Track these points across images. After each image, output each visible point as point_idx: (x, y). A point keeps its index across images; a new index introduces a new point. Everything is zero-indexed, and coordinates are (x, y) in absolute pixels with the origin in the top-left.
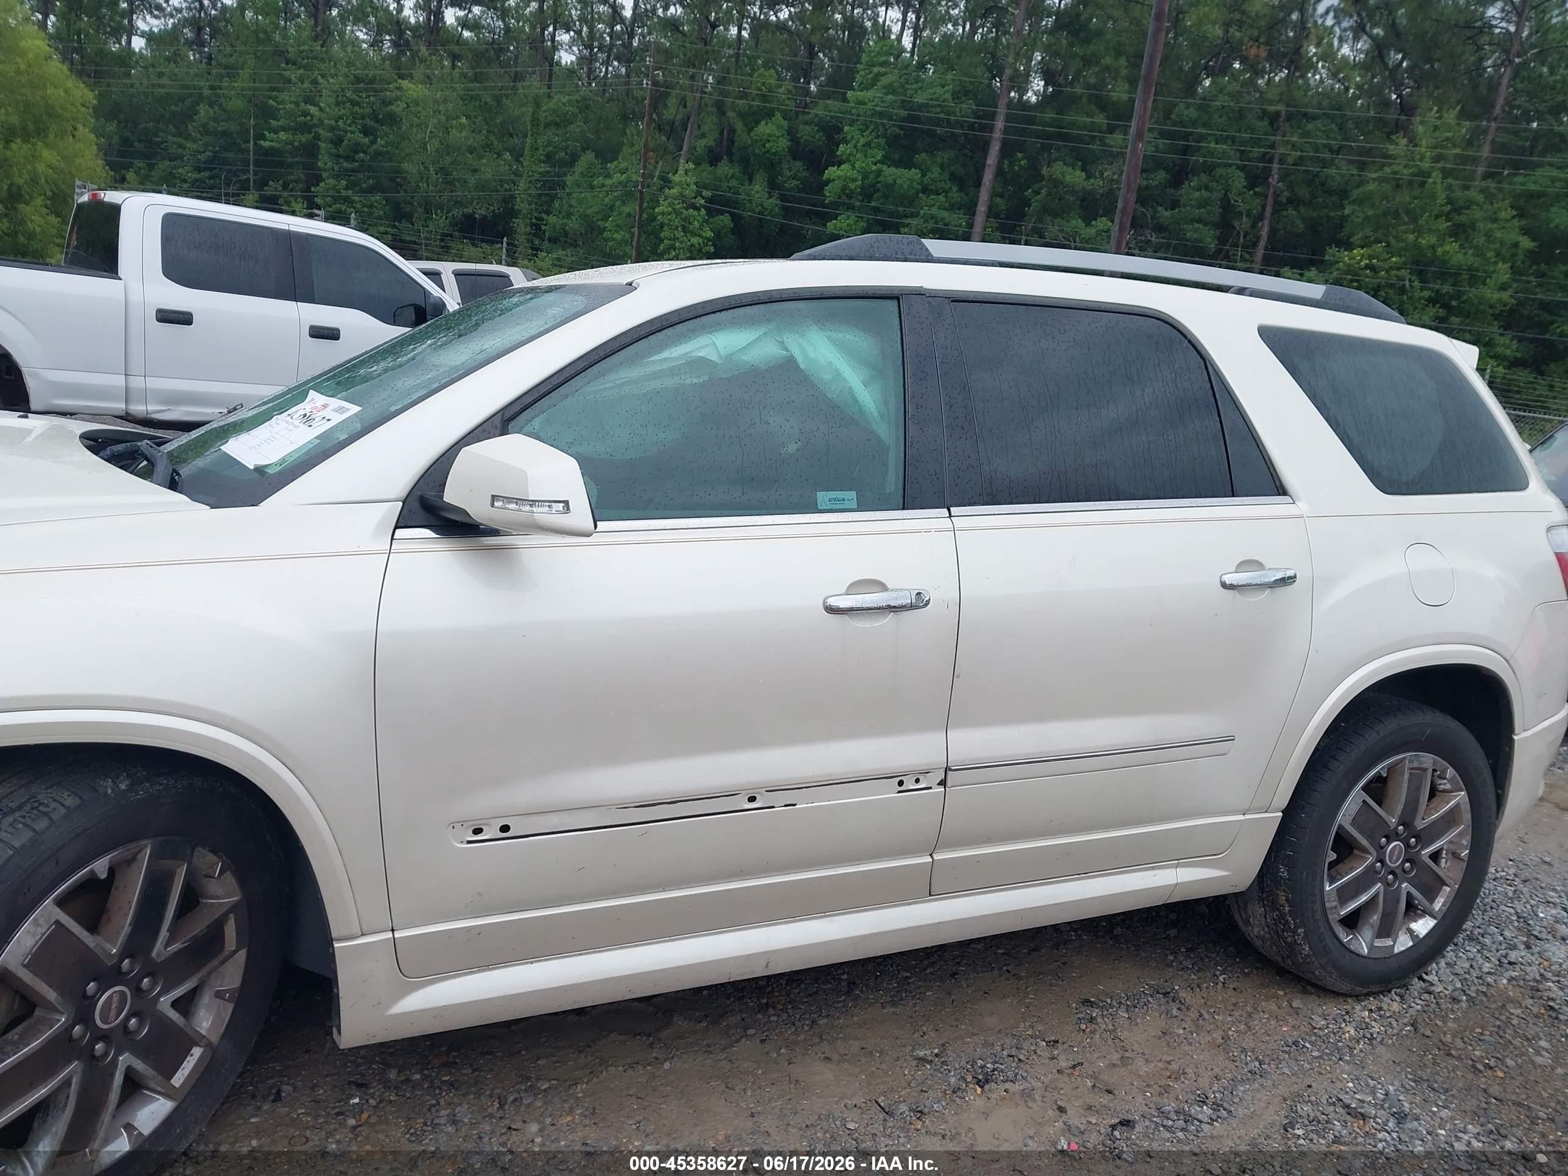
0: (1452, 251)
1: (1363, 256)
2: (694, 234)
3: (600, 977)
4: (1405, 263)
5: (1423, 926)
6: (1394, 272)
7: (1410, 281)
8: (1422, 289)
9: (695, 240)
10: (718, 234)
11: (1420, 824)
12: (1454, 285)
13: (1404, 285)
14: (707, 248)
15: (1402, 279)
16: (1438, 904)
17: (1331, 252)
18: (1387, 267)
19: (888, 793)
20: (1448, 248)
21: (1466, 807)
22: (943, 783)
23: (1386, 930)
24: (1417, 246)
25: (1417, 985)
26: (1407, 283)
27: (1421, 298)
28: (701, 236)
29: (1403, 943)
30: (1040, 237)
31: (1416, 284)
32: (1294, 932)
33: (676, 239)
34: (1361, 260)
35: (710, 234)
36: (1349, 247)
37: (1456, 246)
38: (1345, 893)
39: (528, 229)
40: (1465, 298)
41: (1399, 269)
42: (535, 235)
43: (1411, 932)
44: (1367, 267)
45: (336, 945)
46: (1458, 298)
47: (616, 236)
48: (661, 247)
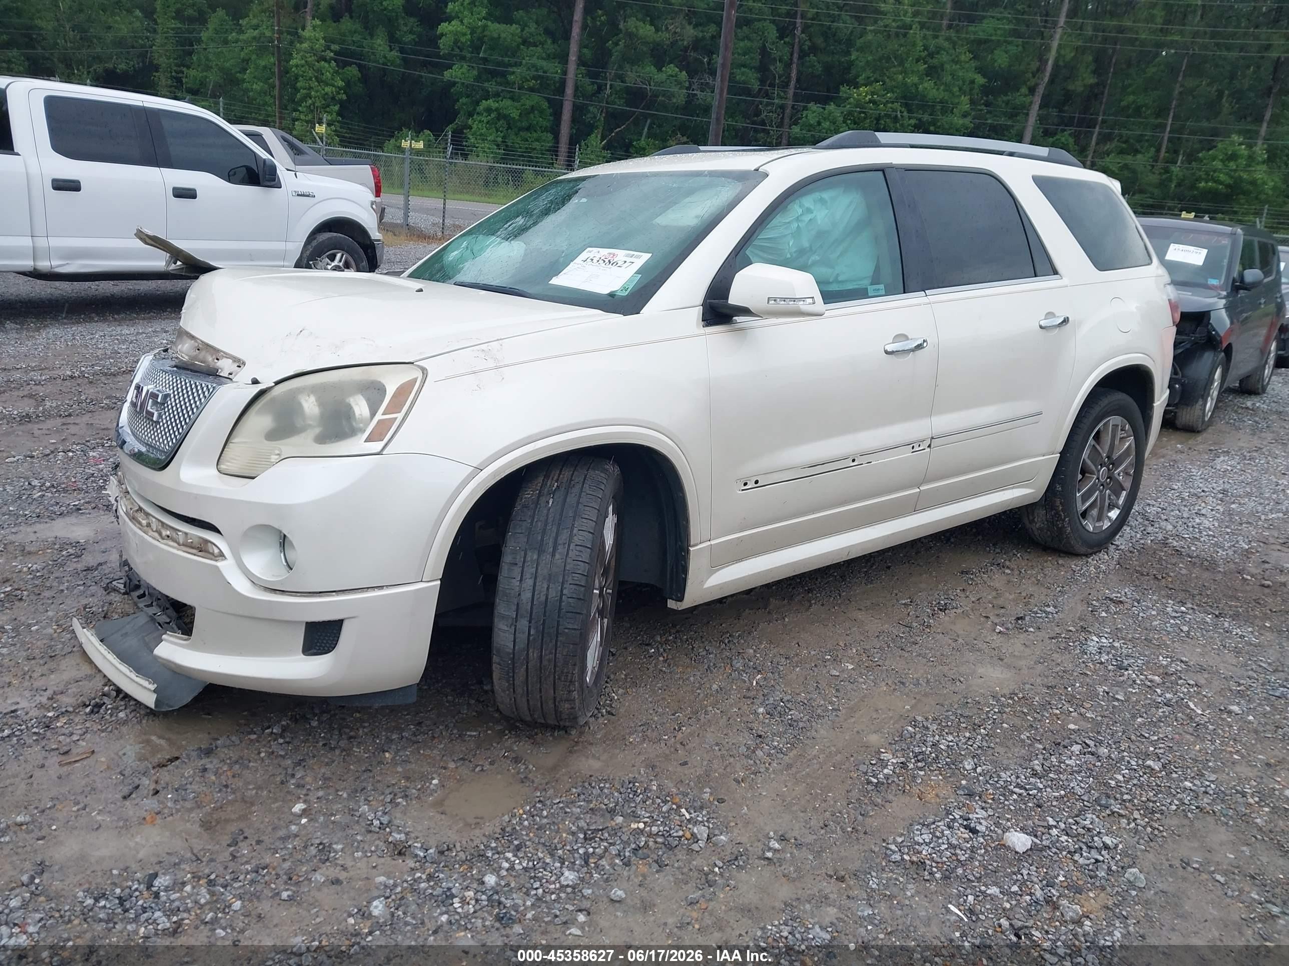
0: (928, 86)
1: (867, 93)
2: (327, 85)
3: (785, 565)
4: (896, 98)
5: (1114, 514)
6: (890, 105)
7: (901, 112)
8: (910, 118)
9: (328, 89)
10: (348, 83)
11: (1115, 456)
12: (930, 115)
13: (896, 116)
14: (340, 96)
15: (894, 110)
16: (1121, 501)
17: (844, 89)
18: (884, 101)
19: (907, 453)
20: (926, 85)
21: (1133, 446)
22: (929, 446)
23: (1100, 518)
24: (905, 84)
25: (1112, 548)
26: (899, 114)
27: (909, 125)
28: (333, 86)
29: (1106, 525)
30: (622, 82)
31: (905, 114)
32: (1064, 520)
33: (310, 88)
34: (866, 96)
35: (341, 83)
36: (857, 86)
37: (932, 83)
38: (1085, 498)
39: (169, 82)
40: (939, 124)
41: (893, 103)
42: (176, 87)
43: (1109, 518)
44: (870, 101)
45: (691, 549)
46: (934, 125)
47: (255, 86)
48: (298, 96)
